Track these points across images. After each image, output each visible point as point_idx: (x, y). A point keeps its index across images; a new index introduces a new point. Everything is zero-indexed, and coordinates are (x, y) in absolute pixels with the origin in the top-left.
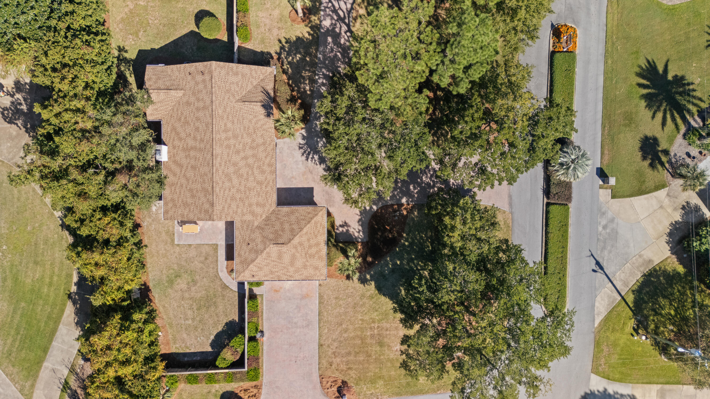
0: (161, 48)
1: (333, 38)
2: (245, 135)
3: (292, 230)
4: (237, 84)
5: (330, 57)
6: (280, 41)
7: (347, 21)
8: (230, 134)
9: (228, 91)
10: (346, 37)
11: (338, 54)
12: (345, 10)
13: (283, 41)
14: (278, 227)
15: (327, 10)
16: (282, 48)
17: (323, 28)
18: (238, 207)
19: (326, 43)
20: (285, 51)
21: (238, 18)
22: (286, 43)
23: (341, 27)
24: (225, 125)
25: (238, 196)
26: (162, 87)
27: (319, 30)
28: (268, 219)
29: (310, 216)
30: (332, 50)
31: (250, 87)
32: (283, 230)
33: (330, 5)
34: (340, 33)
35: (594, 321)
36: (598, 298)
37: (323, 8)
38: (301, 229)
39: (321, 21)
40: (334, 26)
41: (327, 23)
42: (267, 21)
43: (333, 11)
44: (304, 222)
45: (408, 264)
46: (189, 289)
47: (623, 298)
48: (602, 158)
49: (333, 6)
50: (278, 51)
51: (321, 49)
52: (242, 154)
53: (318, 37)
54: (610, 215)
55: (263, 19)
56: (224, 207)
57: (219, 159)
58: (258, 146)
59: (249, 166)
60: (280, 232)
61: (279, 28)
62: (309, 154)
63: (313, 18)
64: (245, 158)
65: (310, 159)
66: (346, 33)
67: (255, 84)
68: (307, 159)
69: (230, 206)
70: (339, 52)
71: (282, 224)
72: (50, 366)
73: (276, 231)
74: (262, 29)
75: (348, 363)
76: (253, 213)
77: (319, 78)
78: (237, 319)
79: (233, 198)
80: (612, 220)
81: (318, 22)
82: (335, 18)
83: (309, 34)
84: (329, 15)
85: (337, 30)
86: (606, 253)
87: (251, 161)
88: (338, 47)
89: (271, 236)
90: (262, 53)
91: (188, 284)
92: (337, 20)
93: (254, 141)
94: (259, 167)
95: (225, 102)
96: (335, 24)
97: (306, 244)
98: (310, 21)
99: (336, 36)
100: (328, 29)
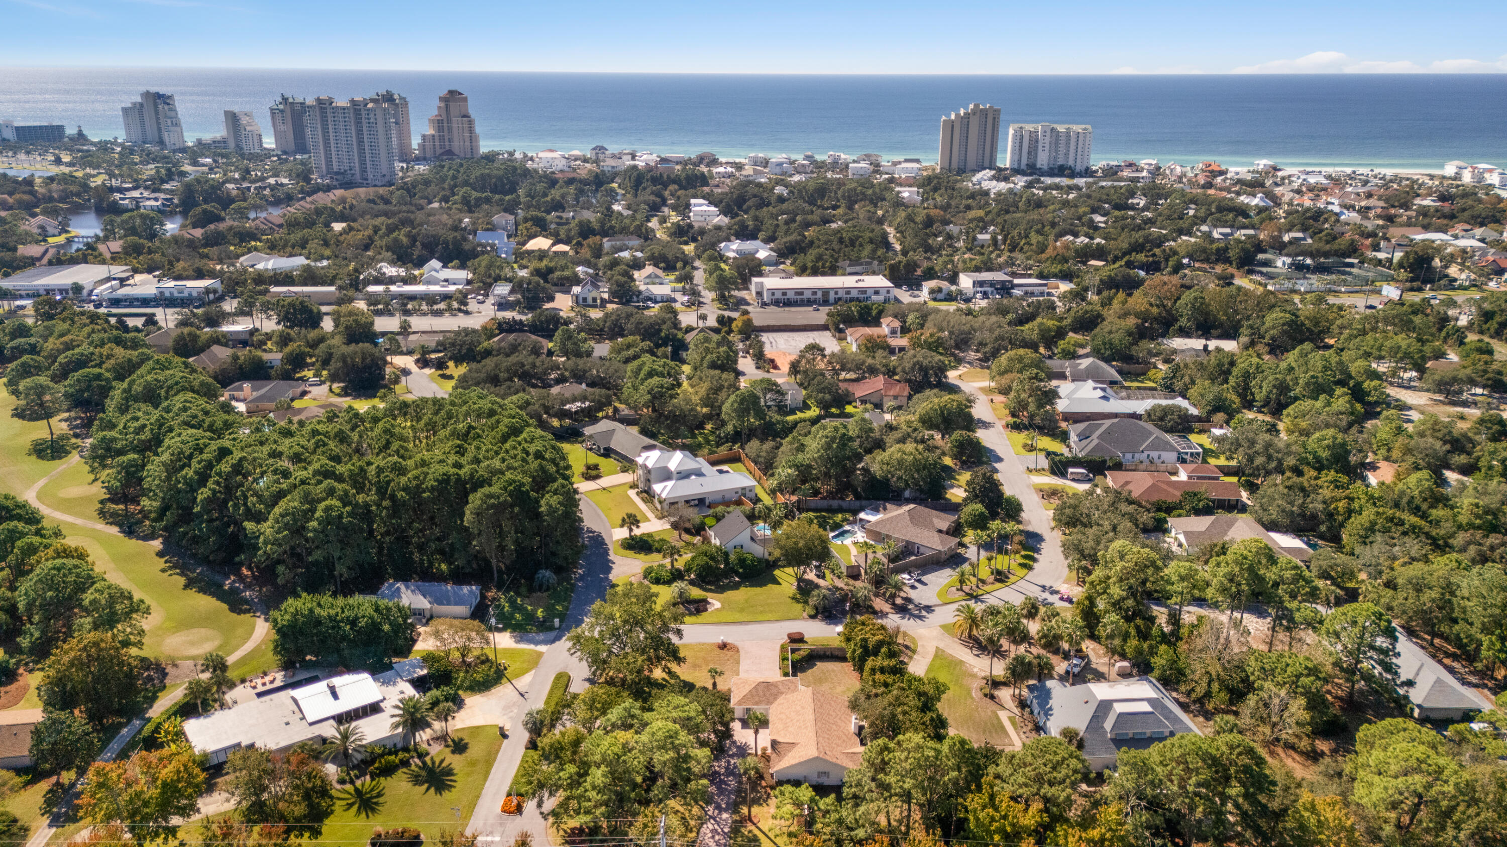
1: (721, 807)
3: (757, 691)
9: (805, 746)
14: (767, 694)
15: (725, 823)
17: (729, 812)
22: (762, 803)
24: (807, 730)
27: (733, 811)
28: (775, 700)
30: (722, 800)
31: (790, 754)
32: (764, 691)
33: (722, 827)
35: (535, 673)
36: (528, 681)
37: (729, 824)
38: (750, 692)
39: (731, 816)
40: (720, 814)
41: (726, 816)
43: (720, 823)
47: (509, 681)
48: (502, 745)
49: (719, 826)
53: (734, 806)
54: (507, 716)
61: (769, 811)
62: (744, 744)
63: (738, 818)
65: (744, 742)
67: (787, 756)
71: (764, 696)
73: (768, 692)
75: (719, 656)
76: (785, 702)
78: (799, 672)
81: (733, 816)
82: (718, 819)
83: (742, 808)
84: (723, 821)
86: (514, 701)
89: (771, 689)
95: (807, 740)
96: (718, 815)
97: (746, 687)
98: (741, 816)
100: (725, 812)
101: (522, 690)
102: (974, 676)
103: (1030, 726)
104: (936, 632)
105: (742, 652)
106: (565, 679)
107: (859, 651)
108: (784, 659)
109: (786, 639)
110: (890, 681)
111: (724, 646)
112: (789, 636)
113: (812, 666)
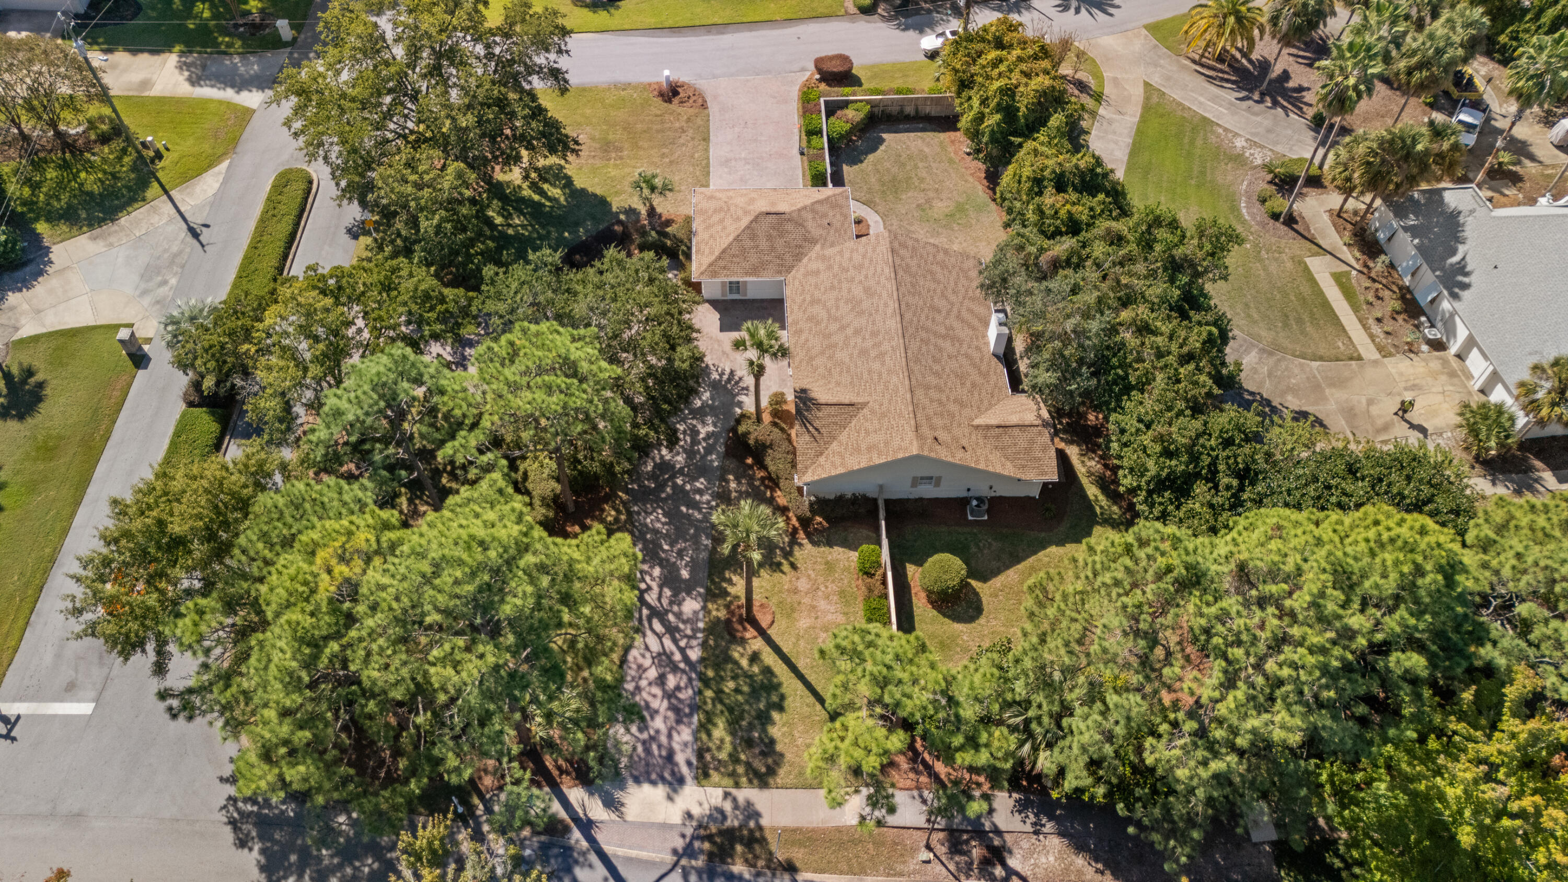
0: (1044, 548)
1: (679, 576)
2: (847, 360)
3: (753, 237)
4: (867, 432)
5: (685, 541)
6: (794, 566)
7: (645, 612)
8: (873, 353)
9: (883, 415)
10: (648, 578)
11: (666, 547)
12: (649, 633)
13: (786, 567)
14: (779, 243)
15: (689, 632)
16: (788, 554)
17: (700, 594)
18: (851, 259)
19: (694, 566)
20: (782, 549)
21: (884, 583)
22: (779, 564)
23: (659, 599)
24: (883, 364)
25: (852, 272)
26: (1016, 431)
27: (708, 590)
28: (798, 257)
29: (721, 263)
30: (680, 554)
31: (843, 437)
32: (770, 238)
33: (683, 643)
34: (661, 587)
35: (229, 167)
36: (211, 192)
37: (700, 635)
38: (737, 239)
39: (704, 608)
40: (676, 600)
41: (691, 606)
42: (822, 604)
43: (677, 629)
44: (733, 252)
45: (549, 233)
46: (928, 201)
47: (166, 192)
48: (130, 385)
49: (675, 642)
50: (796, 548)
51: (704, 555)
52: (849, 331)
53: (710, 576)
54: (146, 301)
55: (832, 609)
56: (874, 251)
57: (890, 311)
58: (822, 353)
59: (836, 319)
60: (774, 233)
61: (796, 591)
62: (729, 380)
63: (722, 614)
64: (843, 328)
65: (728, 371)
66: (649, 588)
67: (835, 444)
68: (732, 373)
69: (864, 256)
70: (664, 551)
71: (773, 249)
72: (1127, 118)
73: (781, 236)
74: (832, 587)
75: (662, 122)
76: (824, 258)
77: (708, 502)
78: (845, 168)
79: (859, 267)
80: (145, 292)
81: (710, 606)
82: (671, 617)
83: (730, 581)
84: (684, 622)
85: (667, 592)
86: (175, 249)
87: (834, 327)
88: (668, 560)
89: (789, 227)
90: (830, 544)
91: (931, 207)
92: (667, 612)
93: (830, 358)
94: (818, 323)
95: (887, 396)
96: (671, 603)
97: (728, 222)
98: (727, 606)
99: (670, 580)
100: (689, 593)
101: (196, 219)
102: (1239, 160)
103: (1392, 303)
104: (1141, 42)
105: (713, 108)
106: (296, 189)
107: (993, 120)
108: (812, 133)
109: (810, 73)
110: (1081, 212)
111: (671, 93)
112: (819, 63)
113: (874, 146)
